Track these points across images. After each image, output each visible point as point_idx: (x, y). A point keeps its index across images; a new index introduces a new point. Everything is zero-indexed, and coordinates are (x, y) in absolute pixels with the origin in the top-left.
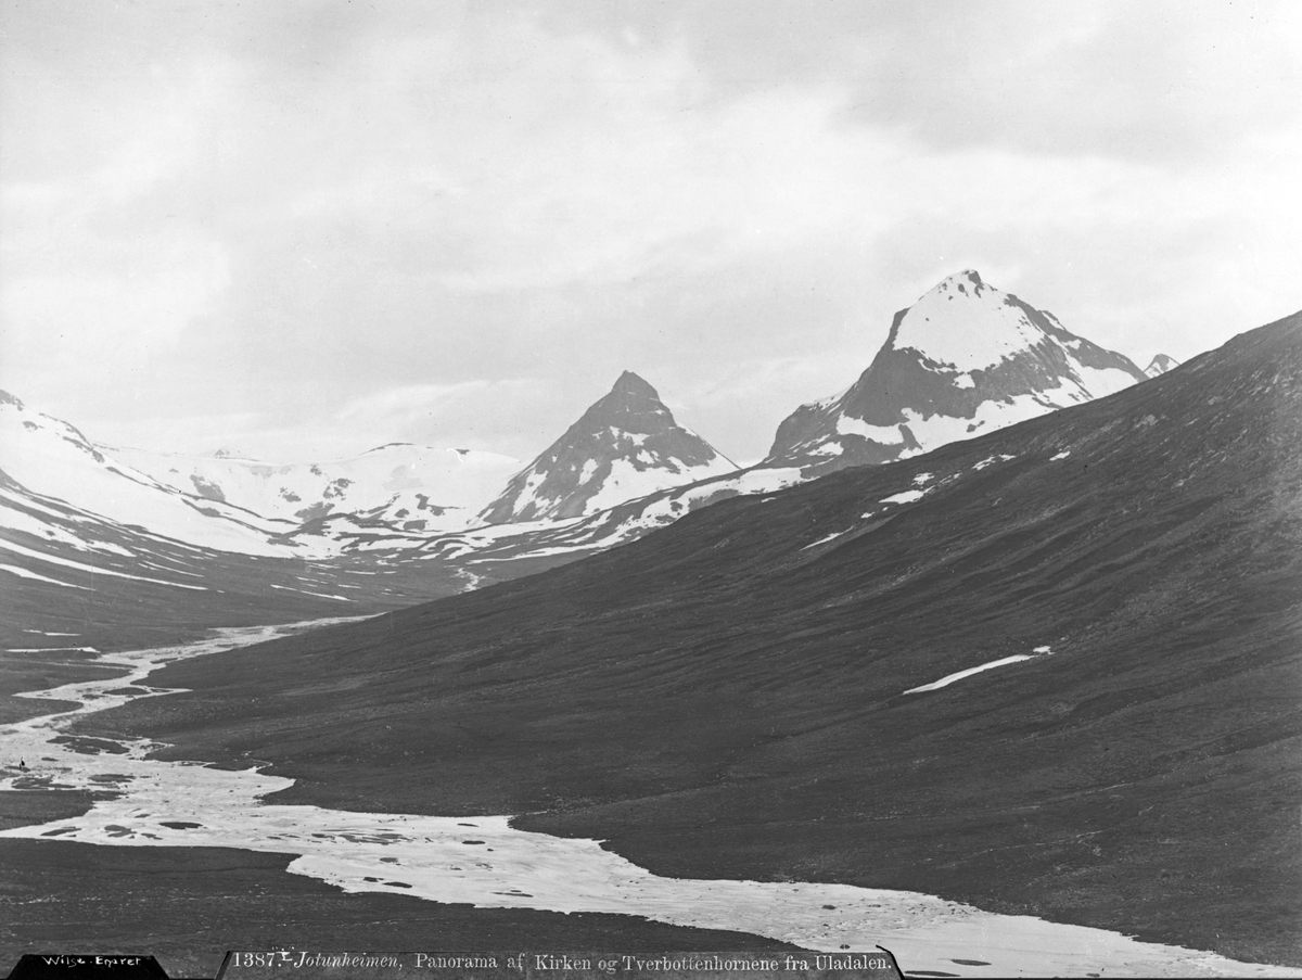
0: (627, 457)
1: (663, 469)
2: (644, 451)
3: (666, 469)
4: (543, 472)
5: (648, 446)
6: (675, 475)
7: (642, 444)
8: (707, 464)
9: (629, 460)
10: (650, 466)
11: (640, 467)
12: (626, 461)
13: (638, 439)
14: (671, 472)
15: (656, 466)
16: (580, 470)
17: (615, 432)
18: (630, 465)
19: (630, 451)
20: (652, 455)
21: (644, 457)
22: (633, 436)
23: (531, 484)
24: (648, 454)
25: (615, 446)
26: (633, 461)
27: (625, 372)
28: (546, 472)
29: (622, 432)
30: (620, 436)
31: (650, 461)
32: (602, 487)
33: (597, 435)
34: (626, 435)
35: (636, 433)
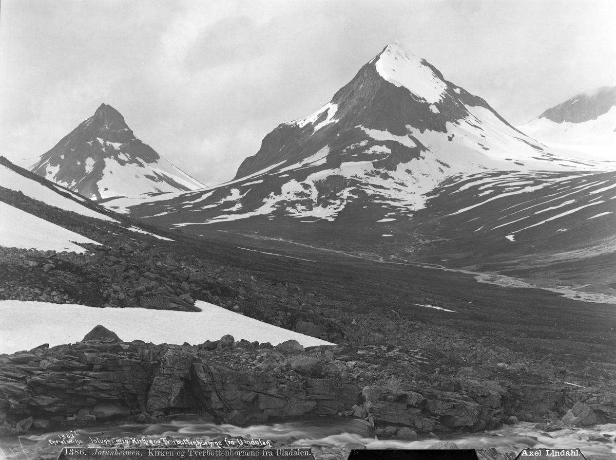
0: (113, 157)
1: (135, 164)
2: (121, 153)
3: (137, 165)
4: (57, 165)
5: (123, 150)
6: (142, 168)
7: (119, 149)
8: (157, 162)
9: (114, 159)
10: (127, 162)
11: (122, 163)
12: (112, 159)
13: (117, 146)
14: (140, 166)
15: (130, 162)
16: (83, 164)
17: (101, 141)
18: (116, 162)
19: (113, 153)
20: (126, 156)
21: (122, 156)
22: (113, 144)
23: (50, 173)
24: (124, 155)
25: (103, 149)
26: (116, 158)
27: (103, 105)
28: (59, 165)
29: (105, 141)
30: (105, 144)
31: (126, 159)
32: (103, 175)
33: (90, 143)
34: (108, 143)
35: (114, 142)
